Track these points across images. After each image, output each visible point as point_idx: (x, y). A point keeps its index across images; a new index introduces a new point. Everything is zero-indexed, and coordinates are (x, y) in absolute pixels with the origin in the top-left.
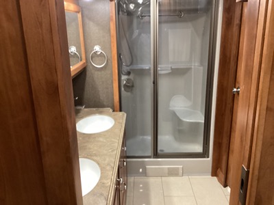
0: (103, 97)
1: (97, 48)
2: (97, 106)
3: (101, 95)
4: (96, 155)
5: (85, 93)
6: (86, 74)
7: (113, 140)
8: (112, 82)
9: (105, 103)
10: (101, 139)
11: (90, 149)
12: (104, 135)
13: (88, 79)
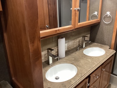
0: (106, 39)
1: (108, 13)
2: (102, 43)
3: (105, 38)
4: (80, 67)
5: (97, 36)
6: (99, 26)
7: (95, 63)
8: (113, 33)
9: (106, 43)
10: (90, 60)
11: (80, 62)
12: (93, 59)
13: (100, 29)
